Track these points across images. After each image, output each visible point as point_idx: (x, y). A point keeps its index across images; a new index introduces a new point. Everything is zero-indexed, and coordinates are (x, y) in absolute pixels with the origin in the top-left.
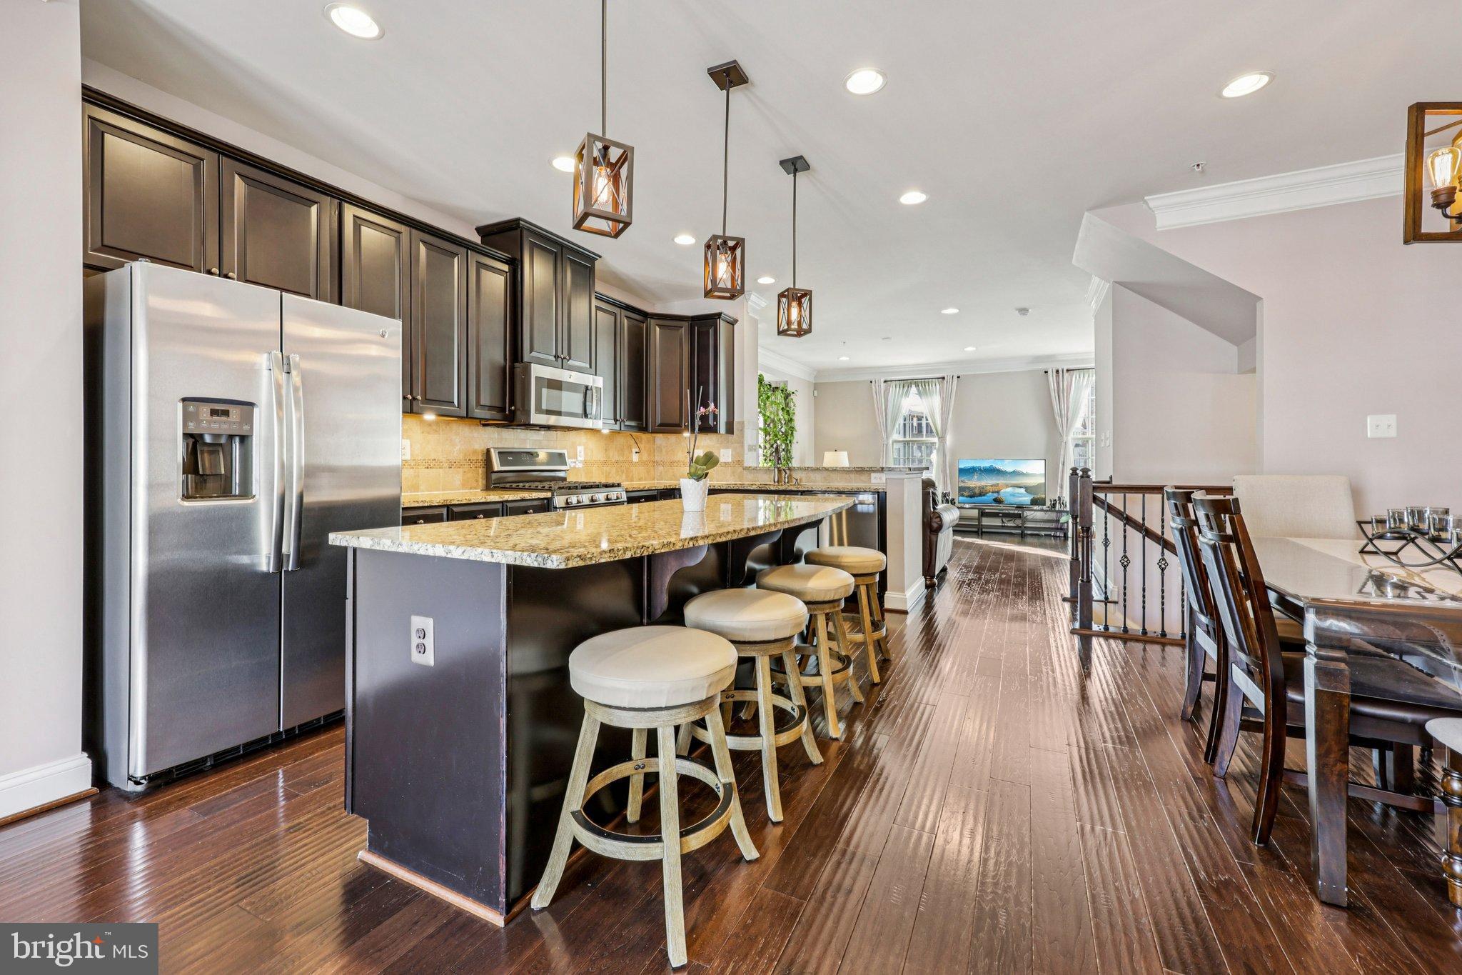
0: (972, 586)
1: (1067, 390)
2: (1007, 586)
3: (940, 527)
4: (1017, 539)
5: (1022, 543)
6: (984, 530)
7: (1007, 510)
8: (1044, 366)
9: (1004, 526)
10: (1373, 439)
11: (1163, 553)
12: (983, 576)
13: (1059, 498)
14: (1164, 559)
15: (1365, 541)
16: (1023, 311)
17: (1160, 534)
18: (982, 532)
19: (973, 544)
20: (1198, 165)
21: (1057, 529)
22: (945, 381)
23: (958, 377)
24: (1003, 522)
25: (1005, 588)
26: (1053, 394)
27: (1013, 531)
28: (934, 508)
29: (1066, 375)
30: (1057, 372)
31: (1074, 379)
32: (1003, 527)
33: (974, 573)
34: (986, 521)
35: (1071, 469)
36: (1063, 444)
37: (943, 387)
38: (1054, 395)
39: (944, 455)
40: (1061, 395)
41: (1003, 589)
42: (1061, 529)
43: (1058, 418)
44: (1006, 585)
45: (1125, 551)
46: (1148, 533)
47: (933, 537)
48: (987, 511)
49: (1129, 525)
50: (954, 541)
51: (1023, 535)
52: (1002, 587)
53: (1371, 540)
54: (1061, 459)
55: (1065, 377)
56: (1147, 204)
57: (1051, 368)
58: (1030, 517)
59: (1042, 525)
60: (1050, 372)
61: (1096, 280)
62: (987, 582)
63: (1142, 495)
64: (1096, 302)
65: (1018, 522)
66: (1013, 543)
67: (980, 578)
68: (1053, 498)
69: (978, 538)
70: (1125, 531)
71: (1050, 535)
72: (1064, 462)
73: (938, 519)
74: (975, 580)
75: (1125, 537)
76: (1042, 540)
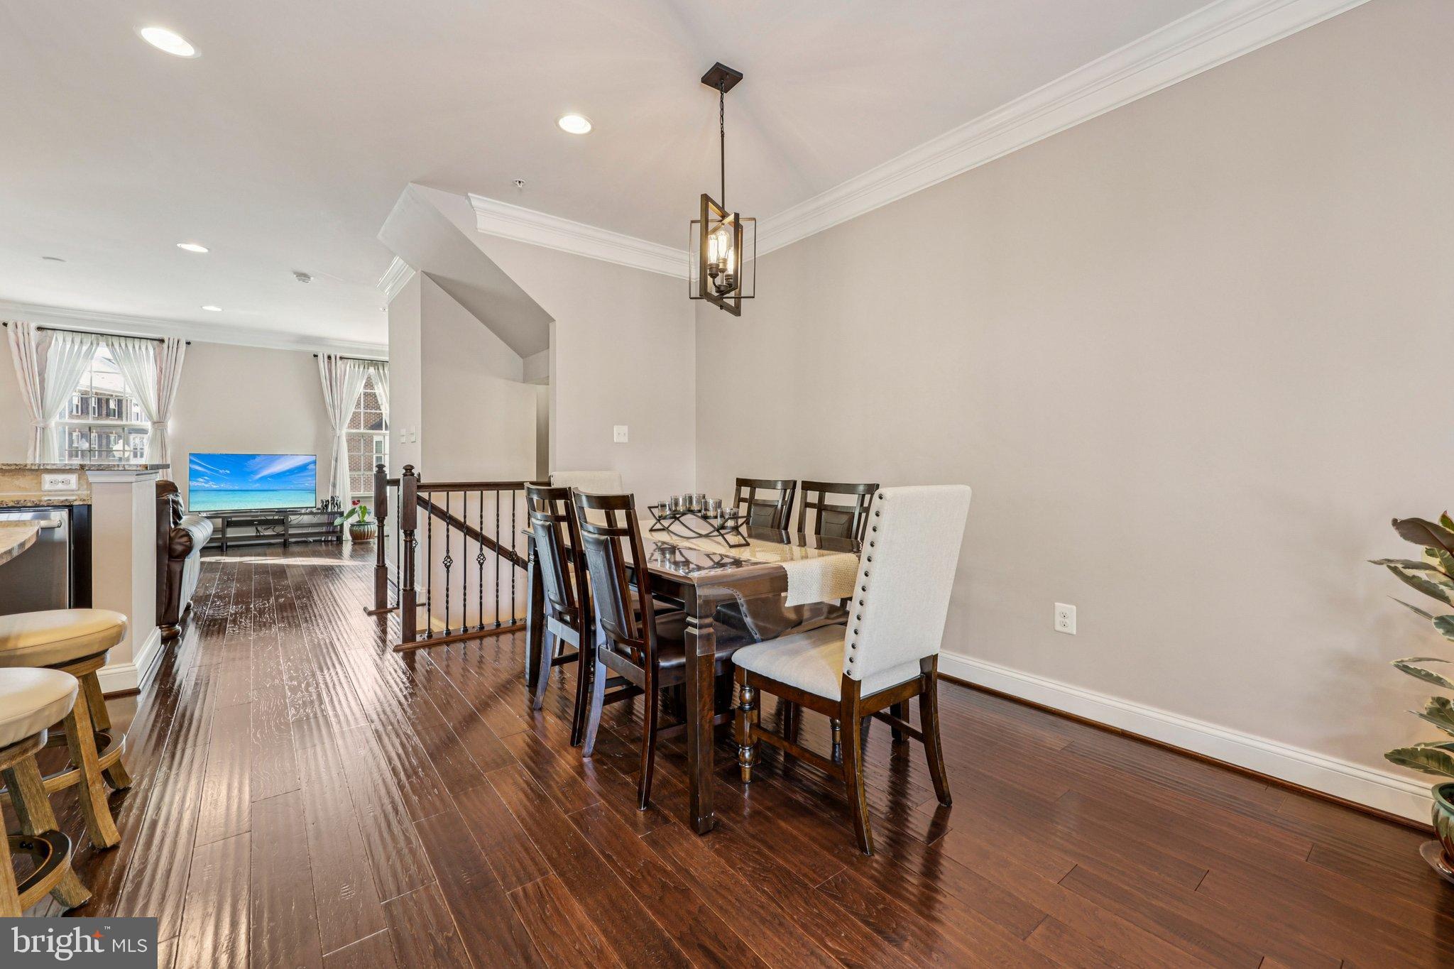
0: (241, 622)
1: (341, 379)
2: (292, 613)
3: (188, 550)
4: (280, 550)
5: (286, 554)
6: (229, 544)
7: (265, 516)
8: (314, 349)
9: (260, 536)
10: (617, 443)
11: (481, 549)
12: (252, 606)
13: (333, 498)
14: (482, 555)
15: (655, 521)
16: (303, 276)
17: (479, 530)
18: (228, 547)
19: (218, 563)
20: (520, 182)
21: (328, 533)
22: (165, 345)
23: (188, 343)
24: (258, 531)
25: (290, 615)
26: (323, 381)
27: (272, 541)
28: (175, 523)
29: (339, 362)
30: (329, 357)
31: (348, 368)
32: (258, 537)
33: (236, 604)
34: (232, 533)
35: (404, 468)
36: (336, 439)
37: (160, 353)
38: (325, 383)
39: (163, 446)
40: (334, 383)
41: (288, 617)
42: (334, 532)
43: (330, 410)
44: (289, 610)
45: (448, 551)
46: (469, 532)
47: (176, 567)
48: (233, 519)
49: (452, 525)
50: (202, 563)
51: (285, 545)
52: (285, 614)
53: (659, 520)
54: (334, 455)
55: (338, 365)
56: (470, 200)
57: (322, 352)
58: (294, 522)
59: (310, 530)
60: (320, 356)
61: (397, 262)
62: (261, 612)
63: (463, 493)
64: (392, 288)
65: (279, 529)
66: (272, 555)
67: (248, 609)
68: (325, 499)
69: (222, 555)
70: (448, 530)
71: (321, 541)
72: (337, 458)
73: (185, 539)
74: (242, 613)
75: (448, 536)
76: (310, 547)
